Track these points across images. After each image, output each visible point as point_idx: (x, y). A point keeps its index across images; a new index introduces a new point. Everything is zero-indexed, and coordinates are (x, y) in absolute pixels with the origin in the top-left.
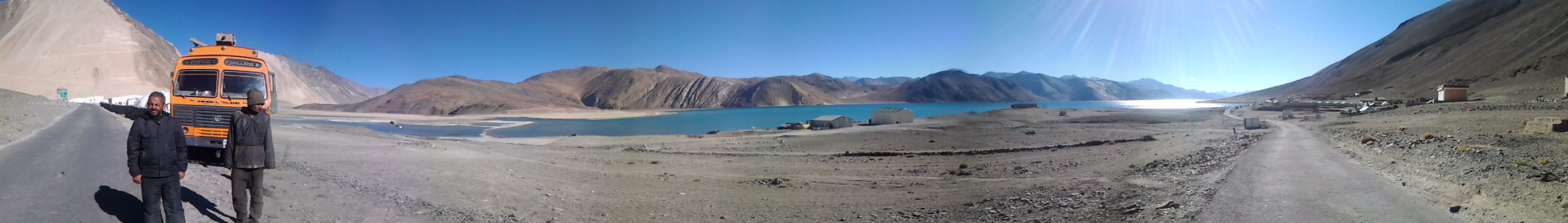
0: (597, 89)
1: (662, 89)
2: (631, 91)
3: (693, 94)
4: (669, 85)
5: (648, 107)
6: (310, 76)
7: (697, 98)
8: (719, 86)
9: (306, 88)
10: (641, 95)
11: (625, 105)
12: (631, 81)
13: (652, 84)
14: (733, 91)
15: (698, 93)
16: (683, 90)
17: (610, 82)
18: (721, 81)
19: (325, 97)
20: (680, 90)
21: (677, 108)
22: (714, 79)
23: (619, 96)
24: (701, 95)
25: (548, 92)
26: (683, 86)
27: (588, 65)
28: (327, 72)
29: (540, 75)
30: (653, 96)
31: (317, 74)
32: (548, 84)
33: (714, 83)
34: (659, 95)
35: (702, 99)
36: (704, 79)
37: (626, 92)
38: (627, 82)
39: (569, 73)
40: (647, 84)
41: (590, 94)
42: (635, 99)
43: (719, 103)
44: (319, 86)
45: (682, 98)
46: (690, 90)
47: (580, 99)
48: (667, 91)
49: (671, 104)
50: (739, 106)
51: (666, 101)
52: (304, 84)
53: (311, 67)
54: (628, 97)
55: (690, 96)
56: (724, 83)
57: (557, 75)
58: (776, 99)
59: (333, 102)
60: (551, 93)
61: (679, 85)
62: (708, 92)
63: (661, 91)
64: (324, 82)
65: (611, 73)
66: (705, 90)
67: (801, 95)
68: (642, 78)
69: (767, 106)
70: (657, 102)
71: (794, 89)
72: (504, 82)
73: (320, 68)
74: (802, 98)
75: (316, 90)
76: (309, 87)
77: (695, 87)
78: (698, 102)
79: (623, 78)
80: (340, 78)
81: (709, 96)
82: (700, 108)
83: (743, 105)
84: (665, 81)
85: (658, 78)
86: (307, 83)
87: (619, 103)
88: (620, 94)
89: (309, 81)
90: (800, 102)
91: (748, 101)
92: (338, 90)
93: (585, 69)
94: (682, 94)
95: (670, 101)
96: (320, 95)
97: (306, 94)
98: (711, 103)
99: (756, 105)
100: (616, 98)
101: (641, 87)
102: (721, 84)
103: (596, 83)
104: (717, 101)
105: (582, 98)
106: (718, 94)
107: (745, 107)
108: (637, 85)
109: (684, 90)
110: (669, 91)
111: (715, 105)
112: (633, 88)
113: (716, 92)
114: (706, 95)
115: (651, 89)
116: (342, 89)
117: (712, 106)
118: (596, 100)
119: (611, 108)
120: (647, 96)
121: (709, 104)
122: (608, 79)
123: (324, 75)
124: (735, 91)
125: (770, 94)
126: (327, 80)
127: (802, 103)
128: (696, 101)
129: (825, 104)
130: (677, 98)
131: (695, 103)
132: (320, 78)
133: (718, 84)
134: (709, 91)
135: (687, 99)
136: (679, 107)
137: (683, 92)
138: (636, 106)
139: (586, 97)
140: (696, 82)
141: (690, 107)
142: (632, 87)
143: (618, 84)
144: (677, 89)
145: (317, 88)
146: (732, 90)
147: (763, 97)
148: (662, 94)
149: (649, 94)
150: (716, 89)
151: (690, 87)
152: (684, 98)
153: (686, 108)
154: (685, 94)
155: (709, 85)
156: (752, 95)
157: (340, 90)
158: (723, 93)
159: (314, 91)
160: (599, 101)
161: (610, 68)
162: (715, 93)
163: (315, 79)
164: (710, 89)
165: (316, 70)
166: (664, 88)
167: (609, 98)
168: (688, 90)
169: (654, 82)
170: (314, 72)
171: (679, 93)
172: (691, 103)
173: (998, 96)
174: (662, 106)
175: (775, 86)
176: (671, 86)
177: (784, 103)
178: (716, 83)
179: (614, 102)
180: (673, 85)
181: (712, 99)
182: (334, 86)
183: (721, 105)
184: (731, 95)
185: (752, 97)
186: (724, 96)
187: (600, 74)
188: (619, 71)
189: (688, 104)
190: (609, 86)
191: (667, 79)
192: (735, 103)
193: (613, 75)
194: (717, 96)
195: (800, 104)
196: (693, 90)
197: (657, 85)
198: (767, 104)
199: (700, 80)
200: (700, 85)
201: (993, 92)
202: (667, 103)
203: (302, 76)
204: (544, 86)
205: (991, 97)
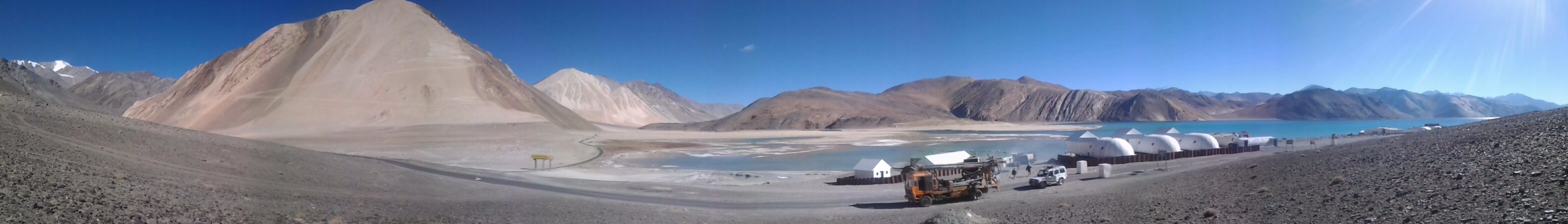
0: (965, 100)
1: (1035, 101)
2: (1003, 103)
3: (1067, 107)
4: (1040, 97)
5: (1023, 120)
6: (648, 94)
7: (1071, 111)
8: (1093, 100)
9: (646, 107)
10: (1014, 107)
11: (999, 117)
12: (1002, 93)
13: (1023, 96)
14: (1108, 104)
15: (1073, 106)
16: (1056, 103)
17: (978, 93)
18: (1094, 94)
19: (667, 115)
20: (1054, 103)
21: (1053, 121)
22: (1087, 92)
23: (991, 108)
24: (1075, 108)
25: (915, 104)
26: (1056, 99)
27: (951, 74)
28: (664, 89)
29: (901, 85)
30: (1026, 108)
31: (655, 91)
32: (912, 95)
33: (1087, 96)
34: (1032, 107)
35: (1078, 112)
36: (1076, 91)
37: (998, 103)
38: (998, 93)
39: (932, 83)
40: (1018, 95)
41: (959, 105)
42: (1008, 111)
43: (1095, 117)
44: (660, 104)
45: (1056, 111)
46: (1064, 103)
47: (948, 110)
48: (1040, 103)
49: (1046, 117)
50: (1117, 120)
51: (1040, 114)
52: (644, 103)
53: (648, 85)
54: (1000, 109)
55: (1064, 109)
56: (1097, 96)
57: (919, 85)
58: (1153, 113)
59: (674, 120)
60: (919, 105)
61: (1052, 98)
62: (1083, 105)
63: (1033, 103)
64: (664, 100)
65: (977, 84)
66: (1079, 103)
67: (1177, 110)
68: (1012, 90)
69: (1146, 120)
70: (1031, 115)
71: (1169, 104)
72: (868, 94)
73: (656, 85)
74: (1178, 114)
75: (656, 109)
76: (649, 106)
77: (1069, 100)
78: (1073, 115)
79: (993, 89)
80: (677, 95)
81: (1084, 109)
82: (1076, 121)
83: (1121, 119)
84: (1035, 93)
85: (1029, 90)
86: (646, 101)
87: (992, 116)
88: (992, 105)
89: (648, 99)
90: (1176, 118)
91: (1126, 115)
92: (679, 108)
93: (948, 79)
94: (1056, 107)
95: (1045, 114)
96: (662, 113)
97: (647, 113)
98: (1087, 117)
99: (1134, 119)
100: (988, 109)
101: (1014, 98)
102: (1095, 97)
103: (963, 94)
104: (1093, 115)
105: (951, 109)
106: (1093, 108)
107: (1123, 121)
108: (1008, 97)
109: (1058, 102)
110: (1042, 103)
111: (1091, 118)
112: (1005, 100)
113: (1091, 105)
114: (1080, 108)
115: (1023, 101)
116: (682, 106)
117: (1089, 119)
118: (967, 111)
119: (984, 119)
120: (1020, 109)
121: (1085, 117)
122: (975, 89)
123: (662, 92)
124: (1110, 104)
125: (1147, 108)
126: (665, 97)
127: (1178, 119)
128: (1072, 115)
129: (1200, 119)
130: (1051, 110)
131: (1070, 116)
132: (658, 96)
133: (1091, 97)
134: (1083, 103)
135: (1062, 113)
136: (1054, 120)
137: (1057, 105)
138: (1010, 118)
139: (955, 108)
140: (1068, 95)
141: (1066, 121)
142: (1003, 99)
143: (988, 95)
144: (1050, 102)
145: (657, 106)
146: (1106, 104)
147: (1141, 111)
148: (1035, 105)
149: (1021, 106)
150: (1091, 103)
151: (1063, 100)
152: (1058, 110)
153: (1062, 121)
154: (1059, 107)
155: (1082, 98)
156: (1129, 108)
157: (681, 107)
158: (1098, 106)
159: (654, 109)
160: (971, 112)
161: (975, 77)
162: (1089, 106)
163: (653, 97)
164: (1084, 102)
165: (653, 87)
166: (1037, 101)
167: (981, 110)
168: (1061, 103)
169: (1024, 94)
170: (651, 89)
171: (1053, 105)
172: (1066, 116)
173: (1366, 113)
174: (1037, 118)
175: (1151, 100)
176: (1042, 97)
177: (1161, 118)
178: (1089, 96)
179: (987, 114)
180: (1045, 98)
181: (1088, 113)
182: (674, 103)
183: (1098, 118)
184: (1106, 109)
185: (1129, 111)
186: (1099, 110)
187: (965, 85)
188: (986, 81)
189: (1064, 116)
190: (979, 96)
191: (1037, 90)
192: (1112, 117)
193: (980, 85)
194: (1092, 109)
195: (1177, 120)
196: (1066, 102)
197: (1028, 97)
198: (1145, 118)
199: (1072, 93)
200: (1073, 98)
201: (1361, 109)
202: (1042, 115)
203: (641, 95)
204: (908, 97)
205: (1359, 114)
